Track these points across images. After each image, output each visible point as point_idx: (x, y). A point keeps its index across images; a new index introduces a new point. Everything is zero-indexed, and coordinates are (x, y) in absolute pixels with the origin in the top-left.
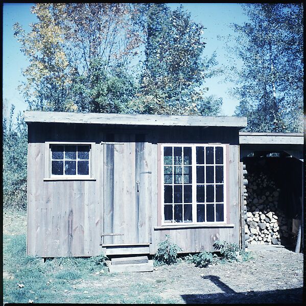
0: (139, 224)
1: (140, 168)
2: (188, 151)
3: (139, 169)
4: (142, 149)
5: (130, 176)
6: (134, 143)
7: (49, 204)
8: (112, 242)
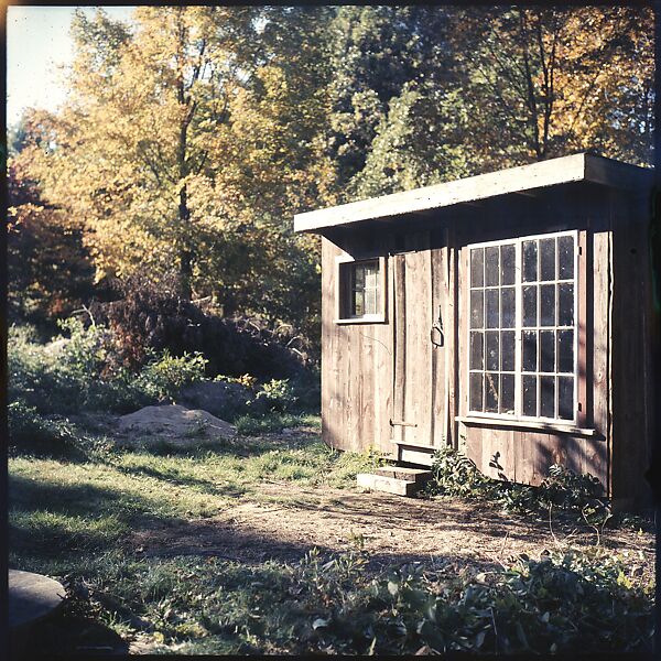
0: (436, 409)
1: (438, 297)
2: (509, 254)
3: (435, 298)
4: (439, 261)
5: (425, 316)
6: (429, 251)
7: (341, 362)
8: (403, 439)
